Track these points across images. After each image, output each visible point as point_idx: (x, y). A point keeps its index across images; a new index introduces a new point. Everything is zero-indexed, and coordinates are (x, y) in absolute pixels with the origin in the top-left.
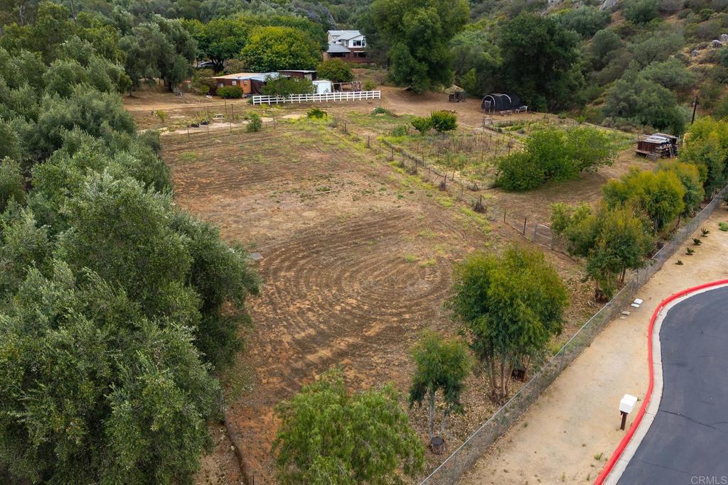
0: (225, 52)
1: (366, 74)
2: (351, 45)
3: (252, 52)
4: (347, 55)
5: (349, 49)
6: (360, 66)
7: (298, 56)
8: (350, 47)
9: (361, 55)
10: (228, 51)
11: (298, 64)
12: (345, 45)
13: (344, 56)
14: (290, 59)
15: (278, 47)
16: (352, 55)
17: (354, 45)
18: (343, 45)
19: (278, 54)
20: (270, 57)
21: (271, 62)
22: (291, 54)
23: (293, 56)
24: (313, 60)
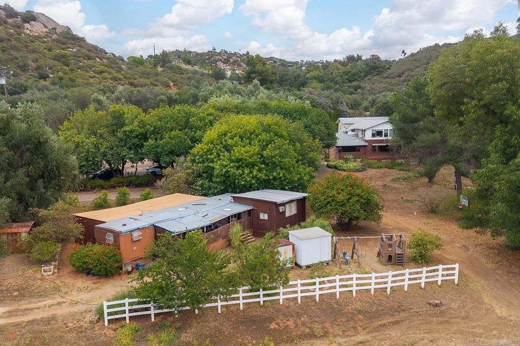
0: (167, 155)
1: (393, 180)
2: (368, 136)
3: (202, 156)
4: (362, 149)
5: (366, 141)
6: (381, 164)
7: (275, 166)
8: (366, 138)
9: (384, 149)
10: (172, 152)
11: (275, 179)
12: (360, 135)
13: (359, 151)
14: (260, 170)
15: (240, 151)
16: (370, 148)
17: (373, 135)
18: (357, 135)
19: (240, 163)
20: (225, 166)
21: (227, 176)
22: (263, 162)
23: (267, 165)
24: (304, 170)
